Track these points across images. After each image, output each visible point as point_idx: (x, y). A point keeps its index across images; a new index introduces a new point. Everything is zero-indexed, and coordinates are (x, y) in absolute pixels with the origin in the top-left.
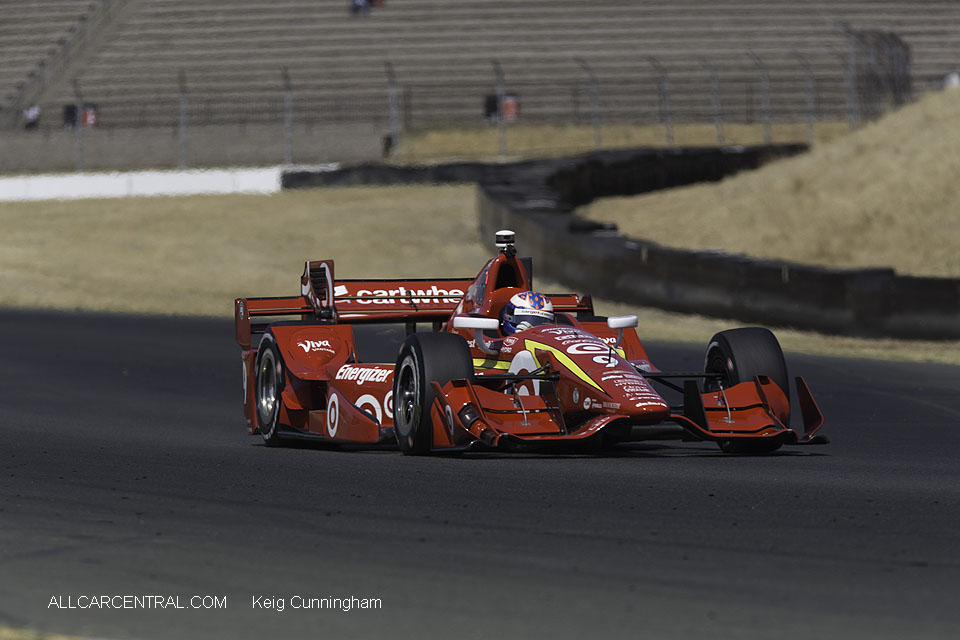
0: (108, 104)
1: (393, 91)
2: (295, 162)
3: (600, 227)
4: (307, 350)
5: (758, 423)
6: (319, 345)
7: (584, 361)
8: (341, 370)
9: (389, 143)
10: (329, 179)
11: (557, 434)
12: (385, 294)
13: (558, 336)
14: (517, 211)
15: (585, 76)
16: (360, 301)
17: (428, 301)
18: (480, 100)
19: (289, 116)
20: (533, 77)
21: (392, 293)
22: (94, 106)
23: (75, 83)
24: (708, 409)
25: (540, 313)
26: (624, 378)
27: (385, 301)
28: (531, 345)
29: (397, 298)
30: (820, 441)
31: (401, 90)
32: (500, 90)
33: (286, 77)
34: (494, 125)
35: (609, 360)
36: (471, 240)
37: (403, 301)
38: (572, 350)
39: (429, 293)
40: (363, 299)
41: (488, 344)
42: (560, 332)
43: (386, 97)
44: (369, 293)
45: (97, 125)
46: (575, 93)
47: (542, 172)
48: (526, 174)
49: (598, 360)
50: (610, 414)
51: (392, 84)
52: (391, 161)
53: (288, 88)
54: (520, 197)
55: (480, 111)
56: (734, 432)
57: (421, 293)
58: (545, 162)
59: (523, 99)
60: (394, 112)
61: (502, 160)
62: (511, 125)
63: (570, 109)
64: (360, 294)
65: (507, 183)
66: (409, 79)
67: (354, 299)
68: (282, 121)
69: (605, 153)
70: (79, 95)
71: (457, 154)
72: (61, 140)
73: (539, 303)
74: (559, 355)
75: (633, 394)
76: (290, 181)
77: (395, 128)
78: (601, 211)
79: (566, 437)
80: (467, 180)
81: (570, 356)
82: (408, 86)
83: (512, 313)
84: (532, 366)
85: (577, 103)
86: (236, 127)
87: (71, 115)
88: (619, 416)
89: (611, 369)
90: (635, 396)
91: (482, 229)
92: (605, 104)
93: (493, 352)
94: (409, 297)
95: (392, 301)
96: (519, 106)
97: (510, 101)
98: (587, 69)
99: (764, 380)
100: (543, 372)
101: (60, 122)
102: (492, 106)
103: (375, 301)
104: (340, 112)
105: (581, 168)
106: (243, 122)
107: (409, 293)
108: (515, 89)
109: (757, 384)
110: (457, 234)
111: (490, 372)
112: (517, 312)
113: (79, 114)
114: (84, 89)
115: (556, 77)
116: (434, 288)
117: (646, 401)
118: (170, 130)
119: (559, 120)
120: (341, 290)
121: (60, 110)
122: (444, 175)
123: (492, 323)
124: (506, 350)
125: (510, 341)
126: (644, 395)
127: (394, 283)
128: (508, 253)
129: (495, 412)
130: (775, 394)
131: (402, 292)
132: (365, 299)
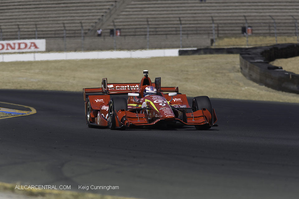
0: (124, 29)
1: (213, 25)
2: (183, 47)
3: (277, 68)
4: (97, 102)
5: (201, 121)
6: (100, 100)
7: (157, 105)
8: (103, 107)
9: (212, 41)
10: (194, 52)
12: (123, 87)
13: (153, 98)
14: (251, 63)
15: (272, 21)
16: (117, 89)
17: (135, 89)
18: (240, 28)
19: (181, 32)
20: (256, 21)
21: (125, 87)
22: (120, 29)
23: (113, 22)
24: (188, 117)
25: (153, 92)
26: (165, 109)
27: (123, 89)
28: (146, 100)
29: (127, 88)
30: (216, 126)
31: (216, 25)
32: (246, 25)
33: (180, 20)
34: (245, 36)
35: (163, 104)
36: (238, 71)
37: (128, 89)
38: (155, 102)
39: (135, 87)
40: (117, 88)
41: (137, 100)
42: (154, 97)
43: (211, 27)
44: (119, 86)
45: (120, 35)
46: (270, 26)
47: (259, 51)
48: (254, 51)
49: (160, 104)
50: (159, 119)
51: (213, 23)
52: (213, 47)
53: (181, 24)
54: (253, 58)
55: (240, 32)
56: (194, 123)
57: (133, 87)
58: (260, 47)
59: (254, 28)
60: (214, 32)
61: (247, 47)
62: (250, 36)
63: (268, 31)
64: (117, 87)
65: (249, 54)
66: (218, 22)
67: (115, 88)
68: (179, 34)
69: (279, 45)
70: (115, 26)
71: (234, 45)
72: (109, 40)
73: (152, 89)
74: (151, 103)
75: (166, 113)
76: (181, 53)
77: (215, 37)
78: (277, 63)
79: (149, 124)
80: (237, 53)
81: (154, 103)
82: (217, 24)
83: (145, 92)
84: (146, 106)
85: (270, 30)
86: (165, 36)
87: (112, 32)
88: (162, 119)
89: (163, 107)
90: (166, 114)
91: (241, 68)
92: (279, 30)
93: (138, 102)
94: (130, 88)
95: (125, 89)
96: (252, 30)
97: (249, 28)
98: (273, 19)
99: (204, 109)
100: (148, 108)
101: (109, 34)
102: (244, 30)
103: (121, 89)
104: (197, 32)
105: (271, 49)
106: (166, 34)
107: (130, 87)
108: (250, 25)
109: (202, 111)
110: (233, 70)
111: (137, 108)
112: (147, 91)
113: (115, 31)
114: (116, 24)
115: (264, 21)
116: (137, 85)
117: (169, 115)
118: (144, 36)
119: (265, 35)
120: (112, 86)
121: (109, 31)
122: (230, 51)
123: (138, 95)
124: (141, 102)
125: (142, 99)
126: (168, 114)
127: (126, 84)
128: (146, 76)
129: (132, 118)
130: (207, 113)
131: (128, 86)
132: (118, 88)
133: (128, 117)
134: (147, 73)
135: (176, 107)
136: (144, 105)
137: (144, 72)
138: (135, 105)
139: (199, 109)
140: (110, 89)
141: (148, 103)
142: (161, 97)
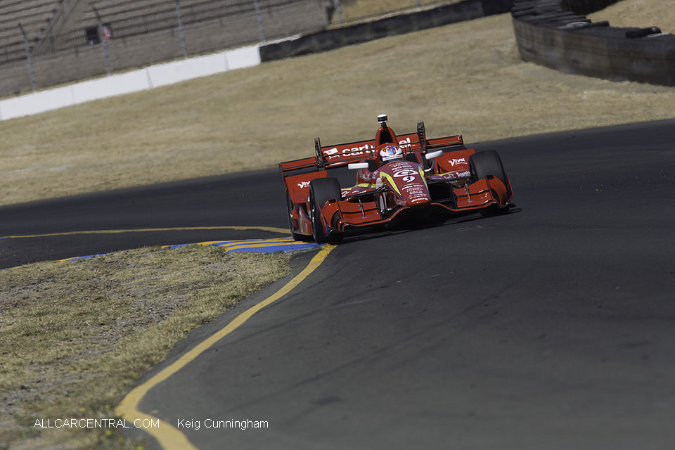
4: (302, 187)
5: (486, 199)
6: (308, 184)
7: (399, 181)
11: (379, 220)
12: (357, 149)
13: (393, 168)
16: (344, 155)
21: (361, 149)
24: (460, 196)
25: (395, 157)
26: (414, 187)
27: (358, 153)
28: (382, 174)
29: (364, 151)
35: (410, 178)
37: (367, 152)
38: (396, 175)
42: (396, 166)
44: (349, 150)
45: (112, 39)
49: (405, 179)
50: (402, 207)
64: (344, 151)
67: (341, 154)
73: (393, 152)
74: (389, 179)
75: (413, 195)
76: (268, 54)
79: (383, 221)
81: (394, 178)
83: (382, 160)
84: (381, 185)
86: (216, 20)
88: (405, 208)
89: (409, 183)
93: (370, 179)
94: (370, 149)
95: (361, 153)
99: (490, 177)
100: (384, 188)
101: (84, 41)
103: (353, 154)
106: (219, 17)
107: (369, 147)
109: (487, 181)
111: (369, 190)
112: (384, 159)
117: (417, 198)
118: (168, 31)
120: (334, 151)
121: (83, 33)
123: (365, 165)
124: (374, 178)
125: (375, 173)
126: (418, 195)
127: (362, 143)
128: (384, 126)
129: (350, 213)
130: (497, 183)
131: (367, 147)
132: (347, 153)
133: (342, 213)
134: (385, 118)
135: (448, 178)
136: (379, 184)
137: (379, 119)
138: (366, 185)
139: (479, 178)
140: (331, 157)
141: (384, 180)
142: (409, 164)
